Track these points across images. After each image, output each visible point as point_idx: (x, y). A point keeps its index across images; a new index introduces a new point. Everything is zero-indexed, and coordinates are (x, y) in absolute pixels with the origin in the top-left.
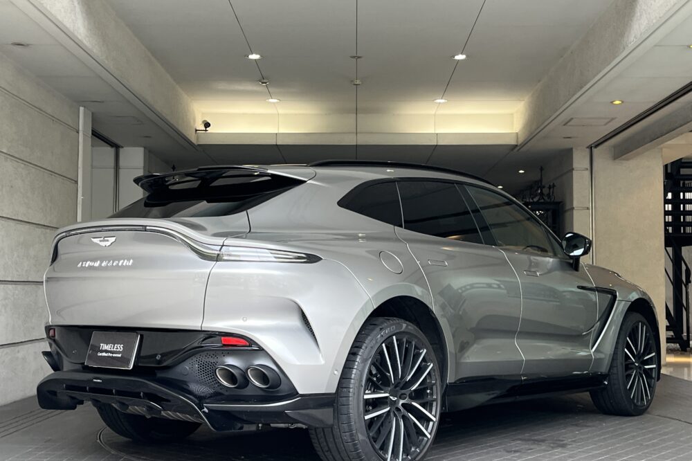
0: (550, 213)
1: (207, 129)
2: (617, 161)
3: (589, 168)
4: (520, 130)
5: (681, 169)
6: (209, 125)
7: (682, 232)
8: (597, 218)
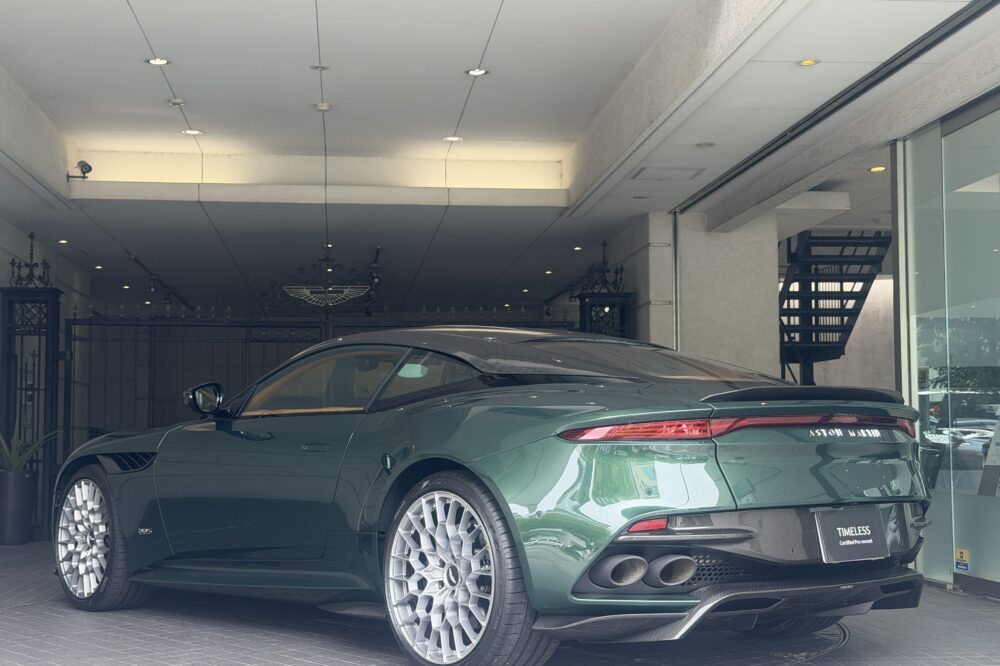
0: (616, 310)
1: (87, 175)
2: (711, 233)
3: (672, 243)
4: (571, 186)
5: (813, 248)
6: (90, 169)
7: (814, 340)
8: (683, 317)
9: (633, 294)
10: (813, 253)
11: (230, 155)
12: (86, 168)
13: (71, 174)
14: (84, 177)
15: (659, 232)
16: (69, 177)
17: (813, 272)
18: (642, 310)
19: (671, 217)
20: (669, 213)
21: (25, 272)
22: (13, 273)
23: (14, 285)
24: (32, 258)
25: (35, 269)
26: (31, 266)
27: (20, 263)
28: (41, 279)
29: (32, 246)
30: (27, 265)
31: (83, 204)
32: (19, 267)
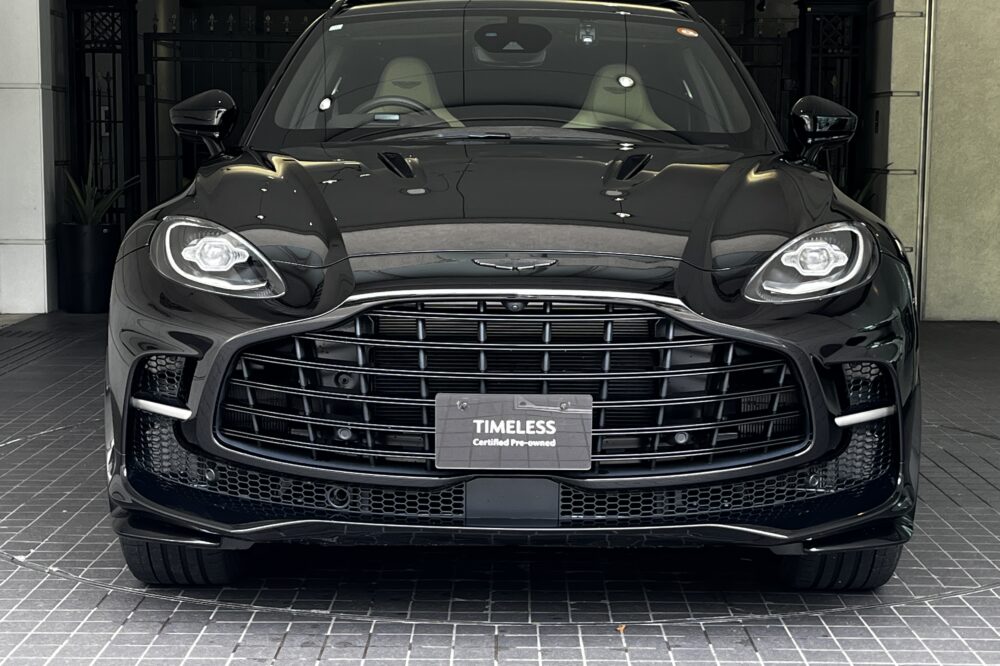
0: (848, 23)
8: (938, 33)
18: (883, 24)
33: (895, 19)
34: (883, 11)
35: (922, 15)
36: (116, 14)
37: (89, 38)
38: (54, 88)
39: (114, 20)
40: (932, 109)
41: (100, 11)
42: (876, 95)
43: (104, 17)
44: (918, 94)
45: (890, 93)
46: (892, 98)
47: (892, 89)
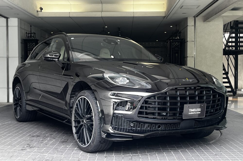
2: (205, 22)
3: (194, 25)
4: (166, 10)
5: (239, 25)
6: (43, 9)
7: (238, 49)
8: (197, 45)
9: (184, 39)
10: (239, 26)
11: (78, 4)
12: (41, 9)
13: (38, 11)
14: (41, 11)
15: (190, 22)
16: (37, 11)
17: (239, 31)
18: (186, 43)
19: (194, 18)
20: (193, 17)
21: (30, 35)
22: (26, 35)
23: (27, 39)
24: (31, 32)
25: (32, 34)
26: (31, 34)
27: (28, 33)
28: (33, 37)
29: (31, 29)
30: (30, 33)
31: (42, 18)
32: (28, 34)
33: (188, 42)
34: (186, 41)
35: (193, 41)
36: (34, 43)
37: (29, 48)
38: (21, 57)
39: (33, 45)
40: (196, 60)
41: (31, 43)
42: (185, 57)
43: (32, 44)
44: (193, 57)
45: (187, 57)
46: (188, 58)
47: (188, 56)
